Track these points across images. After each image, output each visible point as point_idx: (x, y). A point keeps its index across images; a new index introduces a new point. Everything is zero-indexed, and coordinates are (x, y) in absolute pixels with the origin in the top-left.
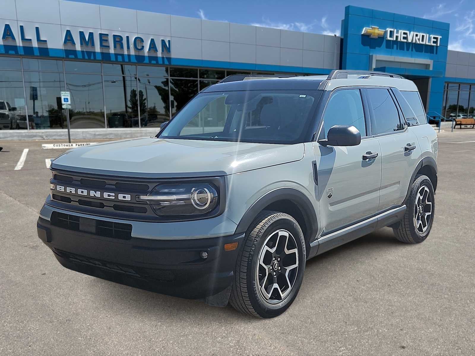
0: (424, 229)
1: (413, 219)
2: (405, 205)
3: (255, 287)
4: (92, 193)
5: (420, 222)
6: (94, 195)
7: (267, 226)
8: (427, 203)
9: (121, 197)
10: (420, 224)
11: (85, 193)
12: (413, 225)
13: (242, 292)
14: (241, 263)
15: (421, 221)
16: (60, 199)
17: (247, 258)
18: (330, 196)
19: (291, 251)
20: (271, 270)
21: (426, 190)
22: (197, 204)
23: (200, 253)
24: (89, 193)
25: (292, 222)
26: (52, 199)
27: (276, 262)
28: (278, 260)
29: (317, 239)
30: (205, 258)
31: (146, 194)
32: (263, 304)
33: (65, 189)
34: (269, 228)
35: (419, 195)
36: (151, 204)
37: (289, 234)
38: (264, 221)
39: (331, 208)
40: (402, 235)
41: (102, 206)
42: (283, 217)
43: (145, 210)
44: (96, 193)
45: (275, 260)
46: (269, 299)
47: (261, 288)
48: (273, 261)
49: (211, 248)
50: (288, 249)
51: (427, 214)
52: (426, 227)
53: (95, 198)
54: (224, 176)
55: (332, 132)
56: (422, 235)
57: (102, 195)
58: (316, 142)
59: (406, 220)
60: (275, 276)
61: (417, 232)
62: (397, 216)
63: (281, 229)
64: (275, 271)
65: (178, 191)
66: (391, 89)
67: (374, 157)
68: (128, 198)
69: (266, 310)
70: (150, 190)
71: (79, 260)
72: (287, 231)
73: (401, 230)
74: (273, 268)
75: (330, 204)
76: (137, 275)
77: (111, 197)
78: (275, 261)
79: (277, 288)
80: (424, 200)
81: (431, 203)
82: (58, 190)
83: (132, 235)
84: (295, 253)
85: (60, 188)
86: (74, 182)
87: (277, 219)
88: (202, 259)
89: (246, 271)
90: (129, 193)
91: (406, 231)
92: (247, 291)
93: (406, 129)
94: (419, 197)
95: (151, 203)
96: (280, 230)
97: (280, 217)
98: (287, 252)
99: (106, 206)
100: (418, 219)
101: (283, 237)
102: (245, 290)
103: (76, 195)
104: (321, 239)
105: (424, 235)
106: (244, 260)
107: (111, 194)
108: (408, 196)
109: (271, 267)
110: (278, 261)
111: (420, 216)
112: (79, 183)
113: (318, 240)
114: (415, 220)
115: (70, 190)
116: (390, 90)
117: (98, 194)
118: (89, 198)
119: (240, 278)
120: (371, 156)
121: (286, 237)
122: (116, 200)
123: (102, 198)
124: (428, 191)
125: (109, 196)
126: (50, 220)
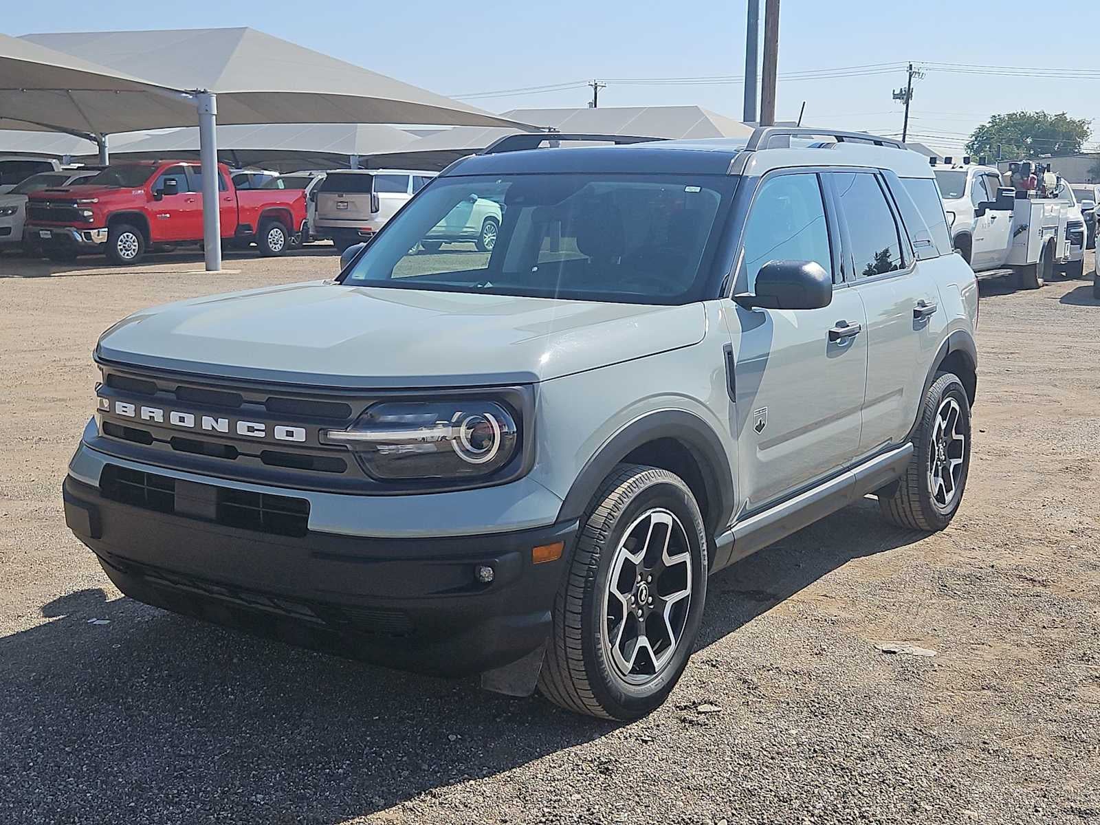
0: (949, 497)
1: (926, 474)
2: (910, 444)
3: (599, 646)
4: (208, 423)
5: (941, 481)
6: (213, 427)
7: (627, 501)
8: (955, 437)
9: (280, 432)
10: (941, 485)
11: (190, 421)
12: (927, 489)
13: (570, 660)
14: (567, 590)
15: (943, 478)
16: (121, 433)
17: (583, 580)
18: (759, 428)
19: (677, 559)
20: (633, 604)
21: (953, 408)
22: (466, 452)
23: (474, 569)
24: (198, 422)
25: (681, 490)
26: (101, 433)
27: (643, 585)
28: (646, 581)
29: (730, 528)
30: (487, 579)
31: (343, 425)
32: (616, 687)
33: (138, 411)
34: (632, 506)
35: (939, 418)
36: (357, 452)
37: (673, 519)
38: (619, 490)
39: (762, 456)
40: (901, 511)
41: (231, 453)
42: (660, 480)
43: (340, 466)
44: (217, 422)
45: (641, 581)
46: (630, 673)
47: (611, 649)
48: (638, 583)
49: (501, 558)
50: (671, 553)
51: (955, 462)
52: (952, 492)
53: (214, 433)
54: (532, 383)
55: (766, 275)
56: (943, 512)
57: (232, 427)
58: (729, 299)
59: (910, 477)
60: (641, 620)
61: (935, 504)
62: (893, 469)
63: (655, 507)
64: (640, 608)
65: (421, 420)
66: (881, 174)
67: (852, 334)
68: (300, 435)
69: (623, 699)
70: (353, 416)
71: (170, 581)
72: (668, 511)
73: (899, 501)
74: (636, 602)
75: (760, 445)
76: (320, 621)
77: (256, 434)
78: (642, 583)
79: (645, 647)
80: (948, 430)
81: (961, 437)
82: (117, 412)
83: (311, 525)
84: (685, 562)
85: (125, 409)
86: (159, 394)
87: (649, 484)
88: (478, 584)
89: (579, 609)
90: (300, 424)
91: (909, 502)
92: (581, 657)
93: (913, 268)
94: (940, 424)
95: (357, 450)
96: (655, 510)
97: (654, 479)
98: (669, 561)
99: (243, 454)
100: (936, 475)
101: (661, 527)
102: (578, 654)
103: (166, 426)
104: (740, 527)
105: (949, 510)
106: (576, 583)
107: (256, 426)
108: (918, 422)
109: (633, 598)
110: (648, 583)
111: (940, 468)
112: (173, 397)
113: (733, 530)
114: (930, 476)
115: (152, 414)
116: (879, 176)
117: (223, 426)
118: (199, 434)
119: (565, 626)
120: (846, 332)
121: (668, 525)
122: (270, 440)
123: (232, 435)
124: (958, 409)
125: (250, 429)
126: (98, 486)
